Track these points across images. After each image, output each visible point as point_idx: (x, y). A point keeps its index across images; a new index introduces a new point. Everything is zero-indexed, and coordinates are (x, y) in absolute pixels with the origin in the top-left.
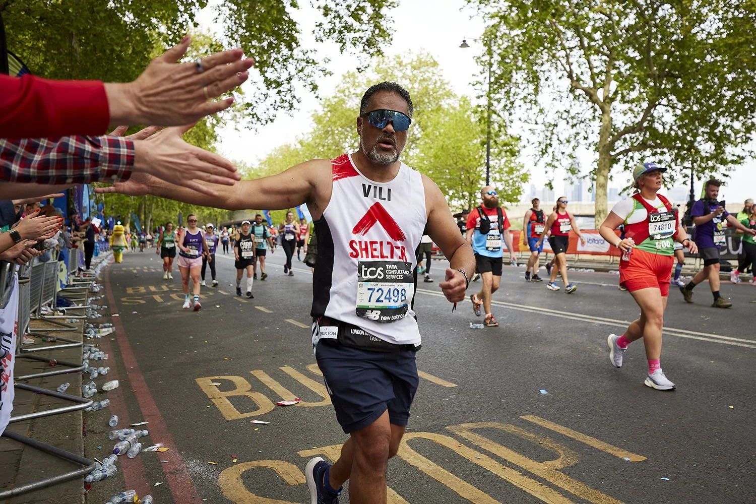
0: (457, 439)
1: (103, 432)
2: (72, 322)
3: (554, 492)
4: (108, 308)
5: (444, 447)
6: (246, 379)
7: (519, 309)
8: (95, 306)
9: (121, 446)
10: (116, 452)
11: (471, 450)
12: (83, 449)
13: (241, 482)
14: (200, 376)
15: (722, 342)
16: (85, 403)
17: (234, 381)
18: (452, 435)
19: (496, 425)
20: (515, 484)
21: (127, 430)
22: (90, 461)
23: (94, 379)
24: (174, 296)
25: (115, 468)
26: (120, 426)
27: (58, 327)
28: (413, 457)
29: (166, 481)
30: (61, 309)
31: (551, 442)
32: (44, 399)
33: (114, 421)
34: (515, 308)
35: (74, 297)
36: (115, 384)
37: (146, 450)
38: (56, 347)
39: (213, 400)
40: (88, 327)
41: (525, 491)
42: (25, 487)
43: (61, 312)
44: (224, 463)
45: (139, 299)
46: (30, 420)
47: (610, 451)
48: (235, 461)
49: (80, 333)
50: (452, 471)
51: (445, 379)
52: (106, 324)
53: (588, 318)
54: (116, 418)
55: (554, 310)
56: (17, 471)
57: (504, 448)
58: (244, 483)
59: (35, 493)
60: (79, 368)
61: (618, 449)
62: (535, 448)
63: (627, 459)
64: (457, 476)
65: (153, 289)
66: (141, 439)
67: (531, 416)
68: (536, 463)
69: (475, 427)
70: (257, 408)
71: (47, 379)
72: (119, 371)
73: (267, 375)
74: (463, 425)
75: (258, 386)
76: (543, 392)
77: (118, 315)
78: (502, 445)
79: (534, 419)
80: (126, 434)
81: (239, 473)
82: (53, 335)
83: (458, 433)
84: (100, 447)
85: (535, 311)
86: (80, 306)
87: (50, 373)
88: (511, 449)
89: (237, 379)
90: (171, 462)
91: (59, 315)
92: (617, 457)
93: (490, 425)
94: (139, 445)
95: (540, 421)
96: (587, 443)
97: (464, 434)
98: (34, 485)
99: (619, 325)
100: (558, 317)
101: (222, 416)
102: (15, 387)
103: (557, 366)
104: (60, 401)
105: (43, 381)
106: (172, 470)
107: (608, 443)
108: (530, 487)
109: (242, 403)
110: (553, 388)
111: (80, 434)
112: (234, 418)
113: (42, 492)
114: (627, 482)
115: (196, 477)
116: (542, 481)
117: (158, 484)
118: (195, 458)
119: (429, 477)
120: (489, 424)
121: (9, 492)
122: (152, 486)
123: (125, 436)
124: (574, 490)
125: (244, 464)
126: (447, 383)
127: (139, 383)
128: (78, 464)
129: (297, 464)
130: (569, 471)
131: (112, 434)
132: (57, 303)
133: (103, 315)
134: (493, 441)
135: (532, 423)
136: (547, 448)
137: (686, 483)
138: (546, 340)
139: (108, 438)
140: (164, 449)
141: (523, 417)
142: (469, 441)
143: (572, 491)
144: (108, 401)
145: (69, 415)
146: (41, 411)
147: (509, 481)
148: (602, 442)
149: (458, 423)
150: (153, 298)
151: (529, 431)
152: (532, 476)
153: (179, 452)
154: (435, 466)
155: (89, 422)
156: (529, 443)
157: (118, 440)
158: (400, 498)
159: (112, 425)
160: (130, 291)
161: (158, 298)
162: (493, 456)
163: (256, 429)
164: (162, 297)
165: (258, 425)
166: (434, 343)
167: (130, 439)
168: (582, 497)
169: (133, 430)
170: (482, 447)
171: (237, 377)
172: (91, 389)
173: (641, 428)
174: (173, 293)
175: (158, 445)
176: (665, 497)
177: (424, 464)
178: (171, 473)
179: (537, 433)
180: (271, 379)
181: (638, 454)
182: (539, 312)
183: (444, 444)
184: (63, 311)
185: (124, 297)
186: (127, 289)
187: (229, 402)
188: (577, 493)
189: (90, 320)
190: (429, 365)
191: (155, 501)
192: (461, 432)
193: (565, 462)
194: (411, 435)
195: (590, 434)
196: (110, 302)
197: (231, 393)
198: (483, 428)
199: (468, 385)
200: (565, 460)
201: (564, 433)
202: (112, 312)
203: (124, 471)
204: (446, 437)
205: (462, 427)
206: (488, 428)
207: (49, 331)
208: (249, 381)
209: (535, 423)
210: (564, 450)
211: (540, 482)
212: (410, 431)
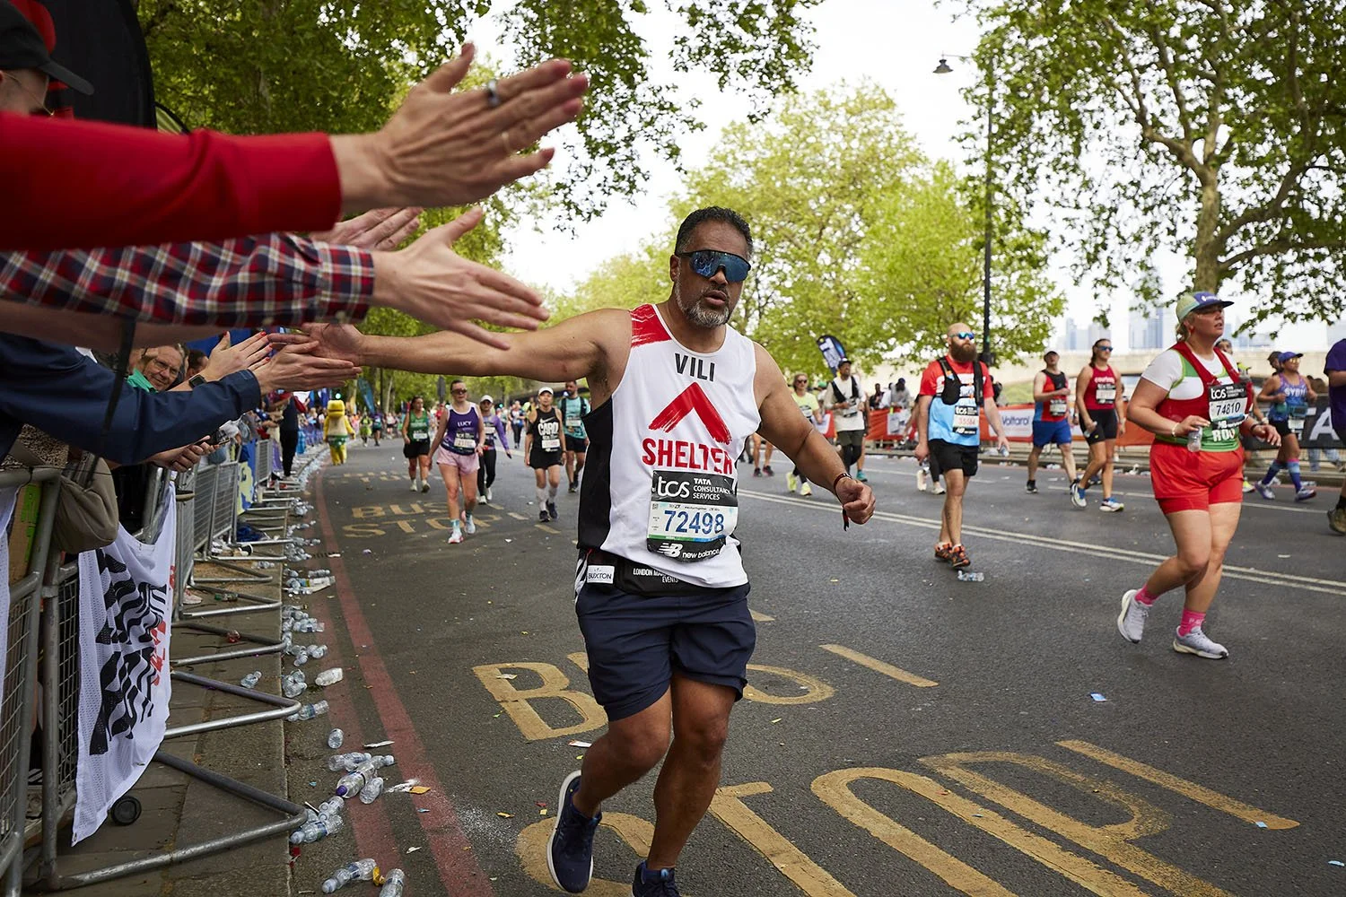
0: (939, 781)
1: (319, 757)
2: (263, 568)
3: (1123, 882)
4: (322, 542)
5: (915, 796)
6: (560, 668)
7: (1049, 546)
8: (301, 540)
9: (350, 783)
10: (340, 792)
11: (967, 801)
12: (286, 787)
14: (481, 662)
16: (287, 706)
17: (539, 671)
18: (930, 773)
19: (1010, 756)
20: (1050, 866)
21: (359, 755)
22: (298, 806)
23: (302, 666)
24: (432, 522)
25: (339, 820)
26: (346, 748)
27: (240, 575)
28: (859, 812)
29: (427, 845)
30: (244, 544)
31: (1116, 791)
32: (220, 699)
33: (336, 739)
34: (1041, 545)
35: (265, 524)
36: (336, 674)
37: (391, 790)
38: (238, 609)
39: (503, 705)
40: (289, 576)
41: (1068, 879)
42: (193, 850)
43: (244, 549)
44: (525, 815)
45: (374, 528)
46: (197, 736)
47: (1228, 808)
48: (544, 812)
49: (277, 585)
50: (933, 839)
51: (915, 672)
52: (320, 572)
54: (339, 733)
55: (1115, 547)
56: (179, 821)
57: (1025, 798)
59: (210, 860)
60: (277, 647)
61: (1242, 805)
62: (1084, 800)
63: (1261, 825)
64: (941, 848)
65: (396, 509)
66: (382, 770)
67: (1076, 742)
68: (1088, 828)
69: (972, 760)
70: (579, 720)
71: (224, 665)
72: (343, 653)
74: (950, 756)
75: (580, 681)
76: (1097, 697)
77: (338, 555)
78: (1023, 793)
79: (1082, 746)
82: (233, 588)
83: (942, 770)
84: (314, 784)
85: (1077, 550)
86: (276, 539)
87: (229, 654)
88: (1041, 801)
89: (544, 669)
90: (434, 811)
91: (241, 555)
92: (1242, 820)
93: (1000, 756)
95: (1093, 751)
96: (1184, 793)
97: (952, 772)
98: (207, 846)
99: (1240, 577)
100: (1122, 561)
101: (518, 731)
102: (173, 677)
103: (1123, 651)
104: (247, 703)
105: (219, 668)
106: (436, 826)
107: (1223, 794)
108: (1077, 872)
109: (553, 710)
110: (1116, 691)
111: (279, 759)
112: (541, 736)
113: (221, 858)
114: (1263, 867)
115: (477, 839)
117: (412, 849)
118: (474, 804)
119: (890, 849)
120: (998, 754)
121: (166, 857)
122: (403, 852)
123: (355, 765)
124: (1160, 879)
126: (920, 679)
127: (376, 673)
128: (278, 811)
130: (1151, 845)
131: (334, 761)
132: (238, 535)
133: (314, 556)
134: (1007, 785)
135: (1079, 754)
136: (1107, 800)
138: (1100, 602)
139: (327, 768)
140: (423, 790)
141: (1062, 744)
142: (963, 786)
143: (1158, 882)
144: (326, 704)
145: (261, 727)
146: (215, 720)
147: (1038, 859)
148: (1212, 792)
149: (940, 752)
150: (397, 525)
151: (1072, 768)
152: (1080, 851)
153: (448, 794)
154: (900, 830)
155: (295, 740)
156: (1074, 791)
157: (344, 771)
158: (838, 885)
159: (333, 746)
160: (358, 513)
161: (405, 526)
162: (1007, 814)
164: (412, 525)
166: (894, 608)
167: (364, 770)
169: (368, 755)
170: (987, 797)
171: (544, 665)
172: (296, 683)
173: (1287, 767)
174: (431, 518)
175: (412, 782)
177: (881, 825)
178: (434, 831)
179: (1088, 773)
181: (1281, 816)
182: (1085, 551)
183: (918, 790)
184: (247, 549)
185: (349, 524)
186: (354, 510)
187: (531, 709)
188: (1168, 886)
189: (293, 565)
190: (884, 646)
191: (408, 879)
192: (946, 768)
193: (1142, 828)
194: (855, 773)
195: (1191, 778)
196: (326, 533)
197: (534, 693)
198: (987, 762)
199: (957, 683)
200: (1142, 824)
201: (1140, 774)
202: (328, 551)
203: (355, 825)
204: (920, 778)
205: (948, 760)
206: (995, 763)
207: (226, 582)
208: (565, 672)
209: (1084, 755)
210: (1139, 805)
211: (1096, 863)
212: (853, 765)
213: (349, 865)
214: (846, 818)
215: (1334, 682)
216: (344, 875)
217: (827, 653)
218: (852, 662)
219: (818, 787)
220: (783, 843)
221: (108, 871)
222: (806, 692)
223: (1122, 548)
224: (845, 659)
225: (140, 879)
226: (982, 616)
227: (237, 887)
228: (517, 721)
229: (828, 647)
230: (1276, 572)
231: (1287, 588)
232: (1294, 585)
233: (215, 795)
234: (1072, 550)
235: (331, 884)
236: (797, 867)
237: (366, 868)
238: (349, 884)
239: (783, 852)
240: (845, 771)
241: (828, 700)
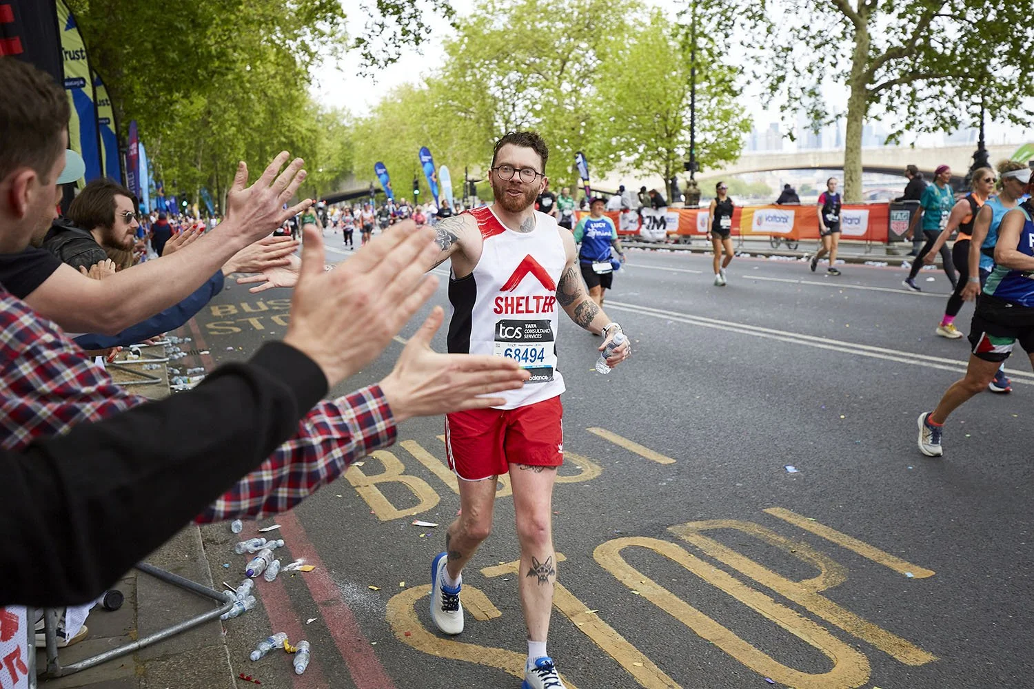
0: (684, 547)
1: (226, 541)
2: (151, 369)
3: (817, 627)
4: (192, 340)
5: (668, 560)
6: (396, 455)
8: (175, 339)
9: (254, 565)
11: (705, 563)
12: (210, 575)
13: (415, 616)
15: (1026, 382)
17: (381, 458)
18: (675, 539)
19: (733, 523)
20: (767, 616)
24: (276, 319)
25: (253, 599)
26: (246, 534)
27: (135, 377)
28: (629, 575)
29: (320, 615)
31: (808, 549)
34: (741, 331)
37: (286, 569)
39: (358, 490)
40: (172, 375)
41: (780, 627)
42: (154, 637)
43: (134, 353)
44: (389, 589)
45: (231, 325)
47: (885, 562)
48: (402, 584)
49: (166, 386)
50: (683, 596)
51: (658, 451)
52: (196, 369)
53: (842, 347)
55: (796, 332)
56: (136, 610)
57: (746, 560)
58: (420, 618)
59: (166, 643)
61: (896, 558)
62: (787, 558)
63: (909, 575)
64: (690, 604)
65: (246, 307)
66: (277, 553)
67: (778, 509)
68: (791, 582)
69: (706, 528)
70: (415, 501)
73: (422, 448)
74: (691, 525)
75: (413, 467)
76: (791, 469)
77: (207, 352)
78: (744, 555)
79: (783, 513)
80: (256, 546)
81: (411, 602)
83: (685, 537)
84: (227, 565)
85: (768, 336)
88: (756, 561)
89: (384, 456)
90: (321, 586)
91: (133, 359)
92: (896, 572)
93: (725, 523)
94: (277, 562)
95: (790, 516)
96: (856, 551)
97: (693, 539)
98: (164, 633)
100: (803, 345)
101: (373, 513)
103: (806, 427)
106: (324, 600)
107: (882, 549)
108: (786, 620)
109: (397, 494)
110: (803, 463)
111: (200, 551)
112: (391, 517)
113: (174, 641)
114: (911, 610)
115: (358, 611)
116: (801, 610)
117: (310, 620)
118: (350, 580)
119: (655, 607)
120: (724, 521)
121: (135, 645)
122: (304, 623)
123: (256, 549)
124: (843, 624)
125: (415, 588)
126: (662, 457)
128: (209, 600)
129: (482, 589)
130: (834, 594)
131: (239, 547)
133: (188, 353)
134: (732, 549)
135: (780, 519)
136: (803, 559)
137: (988, 611)
138: (787, 383)
139: (234, 551)
140: (309, 568)
141: (768, 511)
142: (701, 550)
143: (841, 626)
147: (758, 611)
148: (875, 549)
149: (683, 521)
150: (248, 321)
151: (776, 532)
152: (788, 603)
153: (329, 571)
154: (660, 590)
156: (779, 551)
157: (249, 555)
158: (621, 639)
159: (237, 534)
160: (216, 311)
161: (254, 322)
162: (735, 574)
163: (422, 535)
164: (261, 322)
165: (423, 529)
166: (638, 392)
168: (855, 634)
170: (719, 559)
173: (925, 525)
174: (274, 315)
175: (300, 561)
176: (961, 633)
177: (646, 586)
178: (324, 604)
179: (787, 536)
180: (429, 455)
181: (922, 566)
182: (773, 337)
183: (669, 555)
184: (136, 353)
185: (210, 322)
186: (212, 308)
187: (379, 492)
188: (848, 629)
189: (174, 364)
190: (635, 428)
191: (313, 648)
192: (688, 535)
193: (828, 581)
194: (625, 542)
195: (858, 537)
196: (194, 332)
197: (379, 478)
198: (716, 529)
199: (690, 460)
200: (828, 577)
201: (824, 535)
202: (198, 349)
203: (264, 601)
204: (670, 544)
205: (689, 528)
206: (722, 529)
207: (127, 385)
208: (401, 459)
209: (784, 520)
210: (825, 562)
211: (798, 612)
212: (622, 535)
213: (267, 638)
214: (621, 582)
215: (955, 450)
216: (265, 647)
217: (593, 436)
218: (612, 443)
219: (598, 555)
220: (578, 604)
221: (94, 660)
222: (580, 471)
223: (801, 333)
224: (606, 441)
225: (118, 663)
226: (703, 399)
227: (191, 667)
228: (371, 504)
229: (593, 430)
230: (911, 352)
231: (921, 367)
232: (924, 364)
233: (159, 585)
234: (764, 335)
235: (256, 655)
236: (591, 625)
237: (280, 639)
238: (269, 653)
239: (579, 612)
240: (616, 541)
241: (597, 478)
